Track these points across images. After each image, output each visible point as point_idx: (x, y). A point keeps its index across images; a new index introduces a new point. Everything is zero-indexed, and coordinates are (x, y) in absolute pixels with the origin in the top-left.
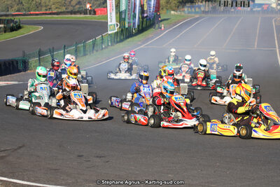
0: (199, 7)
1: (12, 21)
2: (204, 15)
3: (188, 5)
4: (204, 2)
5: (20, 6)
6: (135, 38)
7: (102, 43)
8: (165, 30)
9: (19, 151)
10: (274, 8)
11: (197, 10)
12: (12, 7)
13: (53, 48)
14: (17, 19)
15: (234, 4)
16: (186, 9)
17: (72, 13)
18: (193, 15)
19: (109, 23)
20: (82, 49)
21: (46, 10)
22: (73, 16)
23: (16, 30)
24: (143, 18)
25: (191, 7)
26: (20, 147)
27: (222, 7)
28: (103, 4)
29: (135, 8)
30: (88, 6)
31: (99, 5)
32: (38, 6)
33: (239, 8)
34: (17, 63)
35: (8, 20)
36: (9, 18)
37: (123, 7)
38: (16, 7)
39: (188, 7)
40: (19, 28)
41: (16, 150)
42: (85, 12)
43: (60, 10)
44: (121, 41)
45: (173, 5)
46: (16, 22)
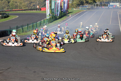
0: (86, 7)
1: (5, 14)
2: (88, 10)
3: (81, 6)
4: (88, 5)
5: (8, 7)
6: (58, 21)
7: (44, 23)
8: (71, 17)
9: (8, 70)
10: (118, 7)
11: (85, 8)
12: (5, 8)
13: (23, 25)
14: (7, 13)
15: (101, 5)
16: (80, 8)
17: (31, 10)
18: (83, 10)
19: (47, 14)
20: (35, 25)
21: (20, 9)
22: (31, 11)
23: (7, 18)
24: (62, 12)
25: (82, 7)
26: (9, 69)
27: (96, 7)
28: (44, 6)
29: (58, 7)
30: (38, 7)
31: (43, 7)
32: (16, 7)
33: (103, 7)
34: (7, 32)
35: (3, 13)
36: (4, 12)
37: (53, 7)
38: (7, 8)
39: (81, 7)
40: (8, 16)
41: (7, 69)
42: (37, 9)
43: (26, 9)
44: (52, 22)
45: (74, 6)
46: (7, 14)
